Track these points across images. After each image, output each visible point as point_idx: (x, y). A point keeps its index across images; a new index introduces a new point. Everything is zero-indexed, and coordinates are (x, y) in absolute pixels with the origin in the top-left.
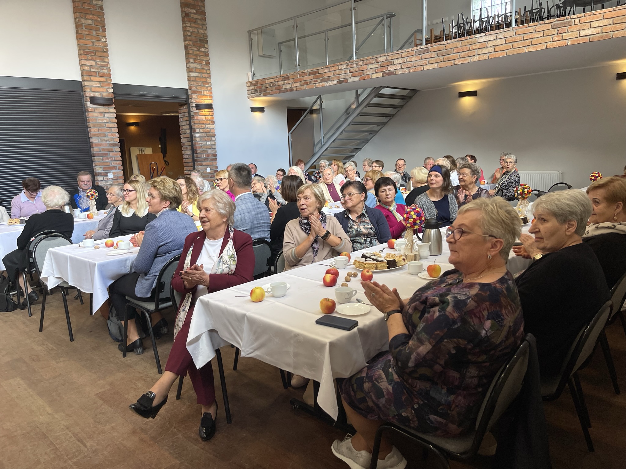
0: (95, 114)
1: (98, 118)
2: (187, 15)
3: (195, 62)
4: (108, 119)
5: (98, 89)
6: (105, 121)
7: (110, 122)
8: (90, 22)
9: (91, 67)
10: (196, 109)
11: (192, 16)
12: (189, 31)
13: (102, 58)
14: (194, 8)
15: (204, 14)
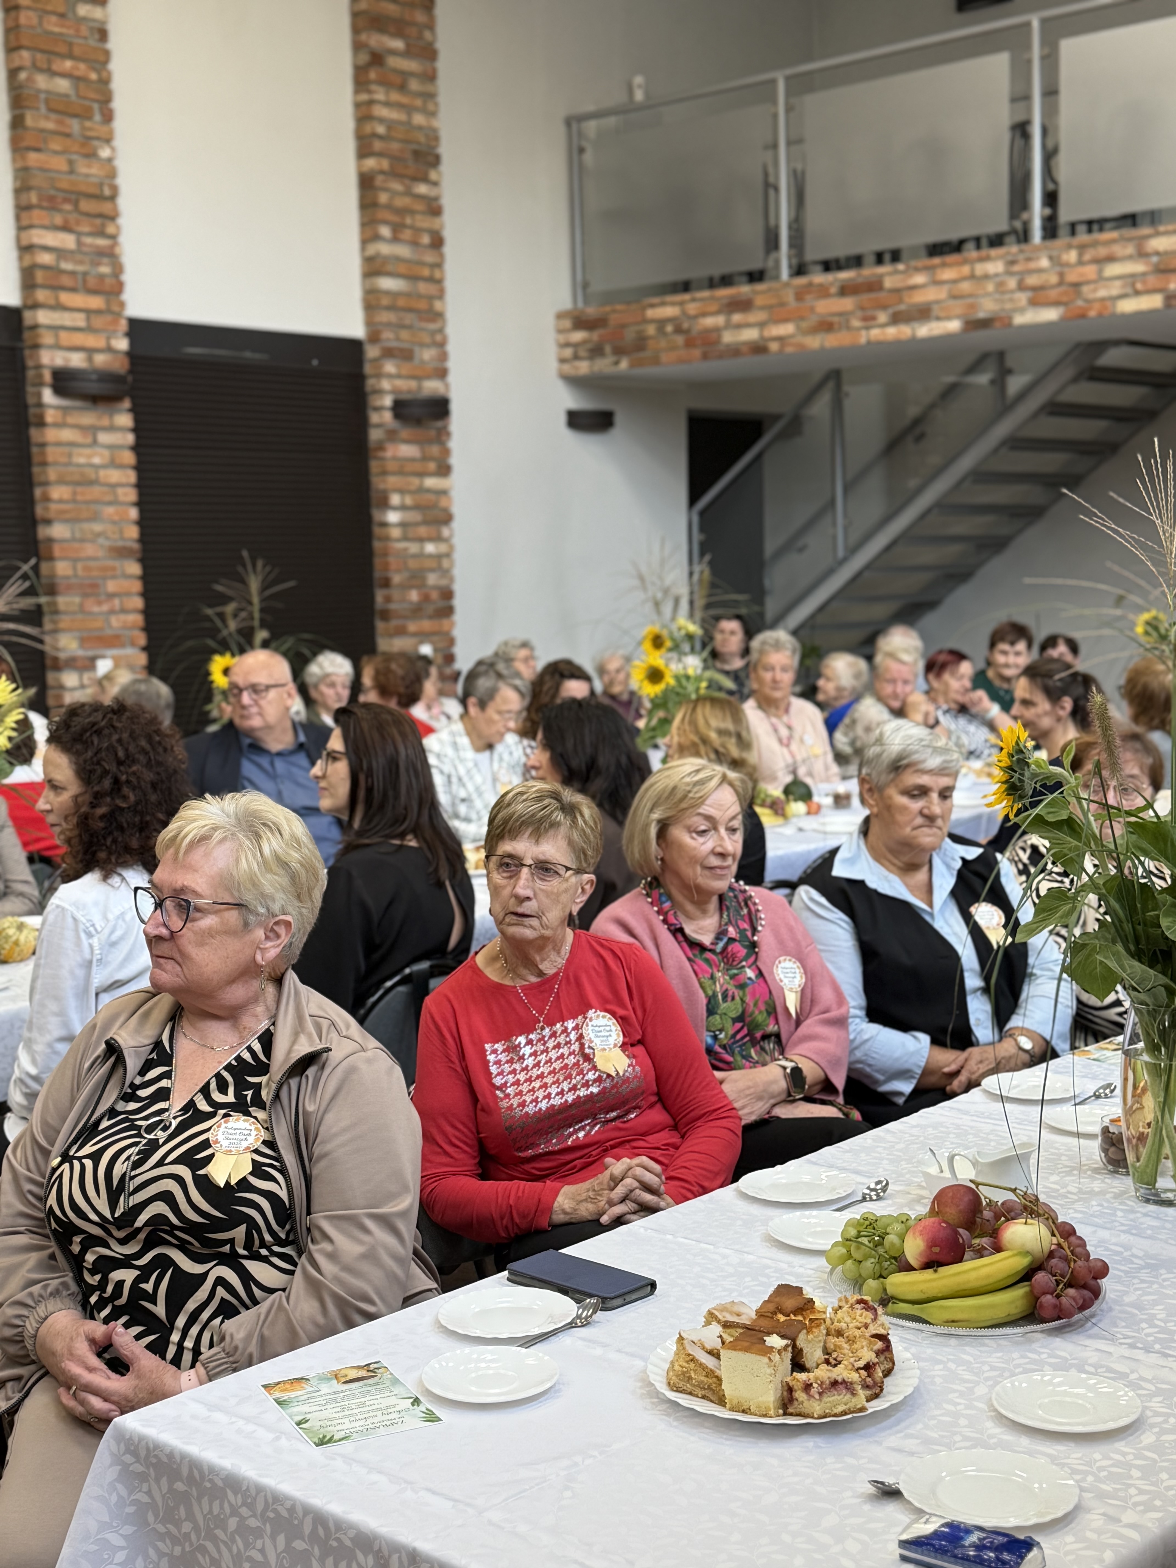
0: (67, 435)
1: (76, 450)
2: (377, 59)
3: (395, 239)
4: (106, 453)
5: (79, 339)
6: (97, 460)
7: (113, 464)
8: (62, 85)
9: (60, 253)
10: (395, 418)
11: (393, 62)
12: (381, 120)
13: (98, 221)
14: (399, 34)
15: (429, 53)
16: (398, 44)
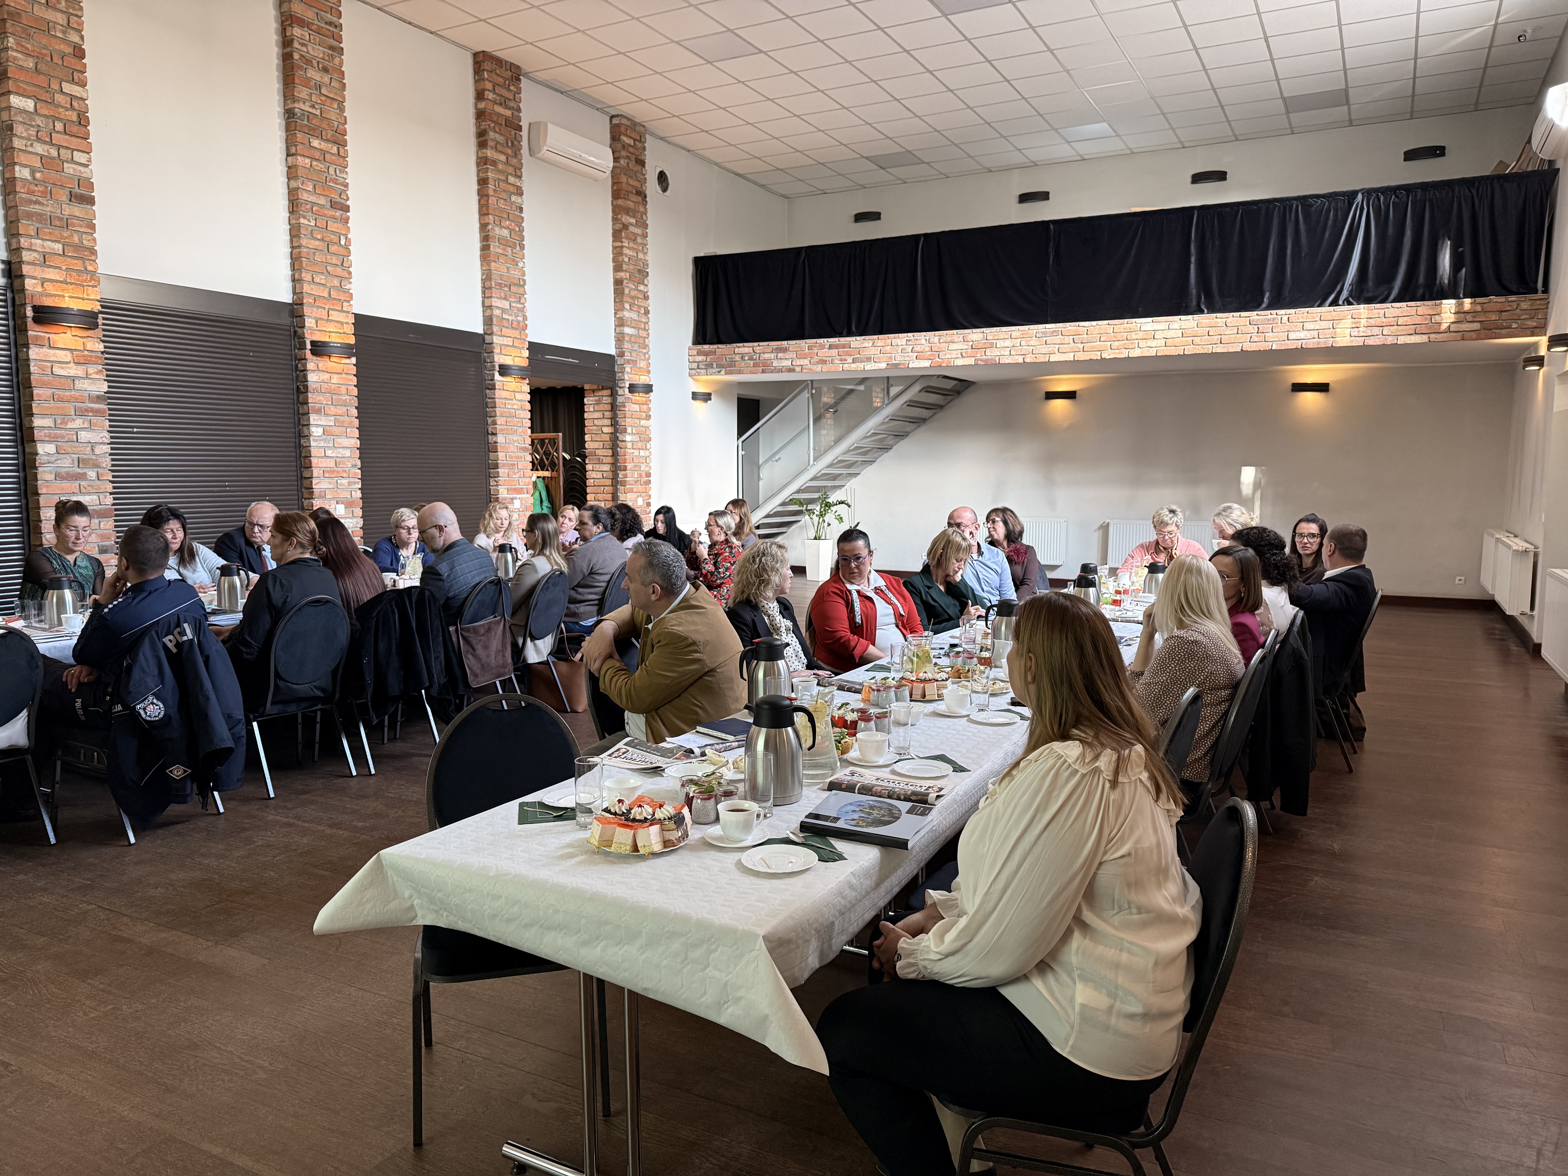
0: (504, 393)
1: (507, 401)
2: (622, 226)
3: (629, 310)
4: (520, 403)
5: (510, 351)
6: (515, 407)
7: (522, 409)
8: (505, 233)
9: (503, 310)
10: (630, 392)
13: (518, 296)
14: (634, 217)
15: (645, 226)
16: (633, 221)
